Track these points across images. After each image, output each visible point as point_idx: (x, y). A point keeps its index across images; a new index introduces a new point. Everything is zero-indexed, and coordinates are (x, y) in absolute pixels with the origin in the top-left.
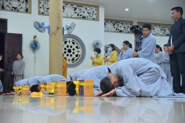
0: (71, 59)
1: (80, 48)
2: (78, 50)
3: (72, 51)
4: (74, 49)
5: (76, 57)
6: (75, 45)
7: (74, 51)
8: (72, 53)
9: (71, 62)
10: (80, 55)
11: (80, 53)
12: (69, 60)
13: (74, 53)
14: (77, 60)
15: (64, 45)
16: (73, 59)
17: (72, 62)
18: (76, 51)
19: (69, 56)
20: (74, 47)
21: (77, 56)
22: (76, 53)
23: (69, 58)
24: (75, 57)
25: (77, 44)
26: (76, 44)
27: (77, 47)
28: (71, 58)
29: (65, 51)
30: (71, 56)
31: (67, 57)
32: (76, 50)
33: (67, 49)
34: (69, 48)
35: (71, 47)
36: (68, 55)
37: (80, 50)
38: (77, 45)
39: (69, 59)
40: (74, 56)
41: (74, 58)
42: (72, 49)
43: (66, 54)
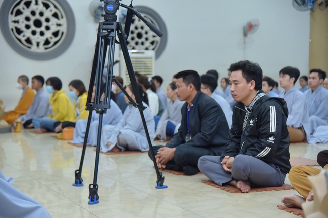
0: (42, 43)
1: (62, 17)
2: (58, 22)
3: (45, 24)
4: (48, 20)
5: (53, 37)
6: (49, 9)
7: (50, 24)
8: (43, 29)
9: (42, 49)
10: (62, 33)
11: (63, 29)
12: (38, 44)
13: (48, 28)
14: (56, 43)
15: (23, 9)
16: (47, 42)
17: (46, 49)
18: (53, 24)
19: (38, 35)
20: (48, 13)
21: (56, 34)
22: (54, 28)
23: (38, 38)
24: (51, 38)
25: (56, 7)
26: (52, 7)
27: (55, 15)
28: (42, 40)
29: (27, 23)
30: (42, 34)
31: (32, 38)
32: (54, 20)
33: (33, 18)
34: (37, 16)
35: (42, 14)
36: (34, 33)
37: (63, 21)
38: (54, 10)
39: (38, 40)
40: (48, 34)
41: (50, 40)
42: (43, 19)
43: (30, 31)
